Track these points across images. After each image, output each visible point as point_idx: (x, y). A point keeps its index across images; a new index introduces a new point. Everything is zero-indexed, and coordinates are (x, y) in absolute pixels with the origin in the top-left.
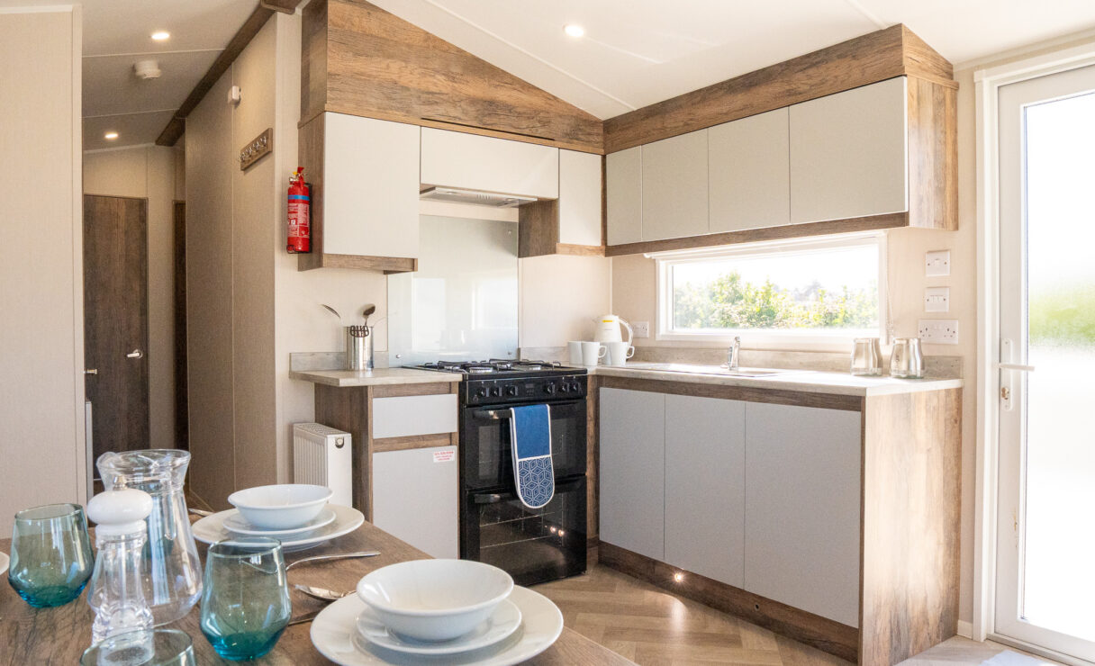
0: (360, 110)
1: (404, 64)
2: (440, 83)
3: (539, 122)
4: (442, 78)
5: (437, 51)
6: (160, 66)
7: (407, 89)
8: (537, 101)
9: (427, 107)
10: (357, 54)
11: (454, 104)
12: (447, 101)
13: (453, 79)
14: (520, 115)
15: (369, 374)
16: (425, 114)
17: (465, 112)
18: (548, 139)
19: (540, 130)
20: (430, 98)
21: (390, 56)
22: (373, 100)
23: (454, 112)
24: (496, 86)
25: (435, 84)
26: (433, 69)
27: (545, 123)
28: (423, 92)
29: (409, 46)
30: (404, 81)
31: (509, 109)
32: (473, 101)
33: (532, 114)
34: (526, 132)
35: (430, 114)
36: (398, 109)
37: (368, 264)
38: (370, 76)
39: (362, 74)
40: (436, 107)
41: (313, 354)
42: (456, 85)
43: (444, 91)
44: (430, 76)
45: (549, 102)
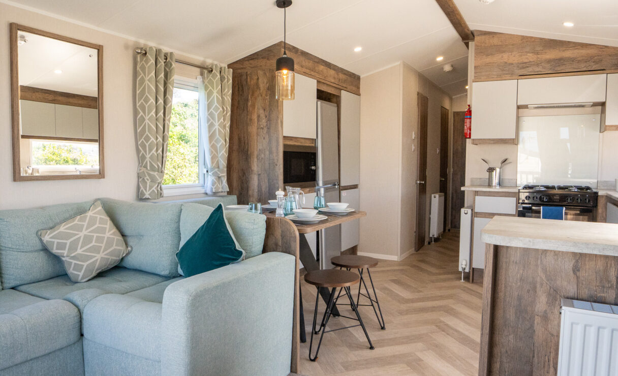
0: (489, 78)
1: (510, 54)
2: (531, 57)
3: (594, 62)
4: (531, 55)
5: (528, 43)
6: (452, 66)
7: (512, 64)
8: (593, 51)
9: (522, 70)
10: (487, 55)
11: (538, 65)
12: (534, 65)
13: (538, 54)
14: (579, 61)
15: (498, 187)
16: (521, 74)
17: (544, 68)
18: (602, 70)
19: (594, 67)
20: (524, 65)
21: (504, 52)
22: (495, 73)
23: (537, 69)
24: (564, 51)
25: (527, 58)
26: (526, 52)
27: (596, 62)
28: (520, 64)
29: (513, 45)
30: (510, 61)
31: (572, 60)
32: (549, 61)
33: (589, 59)
34: (584, 69)
35: (523, 73)
36: (507, 74)
37: (492, 142)
38: (493, 63)
39: (490, 63)
40: (528, 69)
41: (480, 179)
42: (539, 56)
43: (531, 60)
44: (524, 55)
45: (601, 50)
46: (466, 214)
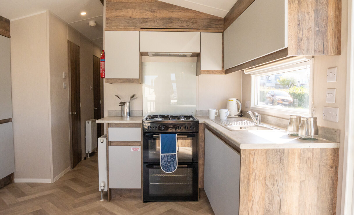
0: (117, 29)
1: (134, 10)
2: (148, 15)
3: (192, 23)
4: (149, 12)
5: (147, 3)
6: (95, 22)
7: (135, 19)
8: (191, 15)
9: (143, 24)
10: (116, 10)
11: (154, 21)
12: (151, 21)
13: (154, 12)
14: (183, 21)
16: (142, 27)
17: (158, 24)
18: (196, 29)
19: (192, 26)
20: (144, 20)
21: (129, 8)
22: (123, 25)
23: (154, 24)
24: (172, 12)
25: (146, 15)
26: (146, 10)
27: (194, 23)
28: (141, 19)
29: (136, 3)
30: (134, 16)
31: (178, 20)
32: (162, 19)
33: (188, 20)
34: (186, 27)
35: (144, 26)
36: (132, 26)
37: (122, 81)
38: (121, 16)
39: (119, 16)
40: (146, 23)
42: (155, 14)
43: (150, 17)
44: (144, 12)
45: (196, 14)
46: (102, 142)
